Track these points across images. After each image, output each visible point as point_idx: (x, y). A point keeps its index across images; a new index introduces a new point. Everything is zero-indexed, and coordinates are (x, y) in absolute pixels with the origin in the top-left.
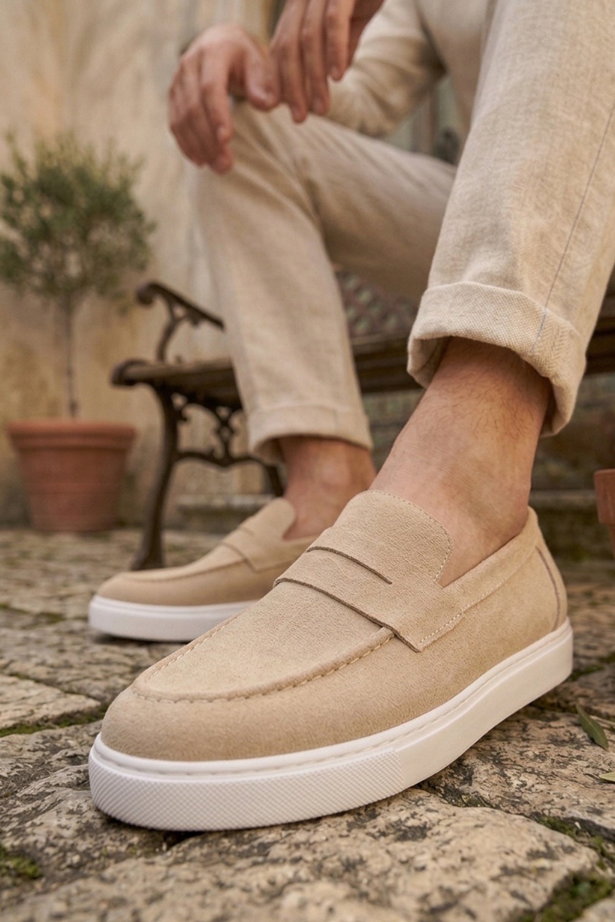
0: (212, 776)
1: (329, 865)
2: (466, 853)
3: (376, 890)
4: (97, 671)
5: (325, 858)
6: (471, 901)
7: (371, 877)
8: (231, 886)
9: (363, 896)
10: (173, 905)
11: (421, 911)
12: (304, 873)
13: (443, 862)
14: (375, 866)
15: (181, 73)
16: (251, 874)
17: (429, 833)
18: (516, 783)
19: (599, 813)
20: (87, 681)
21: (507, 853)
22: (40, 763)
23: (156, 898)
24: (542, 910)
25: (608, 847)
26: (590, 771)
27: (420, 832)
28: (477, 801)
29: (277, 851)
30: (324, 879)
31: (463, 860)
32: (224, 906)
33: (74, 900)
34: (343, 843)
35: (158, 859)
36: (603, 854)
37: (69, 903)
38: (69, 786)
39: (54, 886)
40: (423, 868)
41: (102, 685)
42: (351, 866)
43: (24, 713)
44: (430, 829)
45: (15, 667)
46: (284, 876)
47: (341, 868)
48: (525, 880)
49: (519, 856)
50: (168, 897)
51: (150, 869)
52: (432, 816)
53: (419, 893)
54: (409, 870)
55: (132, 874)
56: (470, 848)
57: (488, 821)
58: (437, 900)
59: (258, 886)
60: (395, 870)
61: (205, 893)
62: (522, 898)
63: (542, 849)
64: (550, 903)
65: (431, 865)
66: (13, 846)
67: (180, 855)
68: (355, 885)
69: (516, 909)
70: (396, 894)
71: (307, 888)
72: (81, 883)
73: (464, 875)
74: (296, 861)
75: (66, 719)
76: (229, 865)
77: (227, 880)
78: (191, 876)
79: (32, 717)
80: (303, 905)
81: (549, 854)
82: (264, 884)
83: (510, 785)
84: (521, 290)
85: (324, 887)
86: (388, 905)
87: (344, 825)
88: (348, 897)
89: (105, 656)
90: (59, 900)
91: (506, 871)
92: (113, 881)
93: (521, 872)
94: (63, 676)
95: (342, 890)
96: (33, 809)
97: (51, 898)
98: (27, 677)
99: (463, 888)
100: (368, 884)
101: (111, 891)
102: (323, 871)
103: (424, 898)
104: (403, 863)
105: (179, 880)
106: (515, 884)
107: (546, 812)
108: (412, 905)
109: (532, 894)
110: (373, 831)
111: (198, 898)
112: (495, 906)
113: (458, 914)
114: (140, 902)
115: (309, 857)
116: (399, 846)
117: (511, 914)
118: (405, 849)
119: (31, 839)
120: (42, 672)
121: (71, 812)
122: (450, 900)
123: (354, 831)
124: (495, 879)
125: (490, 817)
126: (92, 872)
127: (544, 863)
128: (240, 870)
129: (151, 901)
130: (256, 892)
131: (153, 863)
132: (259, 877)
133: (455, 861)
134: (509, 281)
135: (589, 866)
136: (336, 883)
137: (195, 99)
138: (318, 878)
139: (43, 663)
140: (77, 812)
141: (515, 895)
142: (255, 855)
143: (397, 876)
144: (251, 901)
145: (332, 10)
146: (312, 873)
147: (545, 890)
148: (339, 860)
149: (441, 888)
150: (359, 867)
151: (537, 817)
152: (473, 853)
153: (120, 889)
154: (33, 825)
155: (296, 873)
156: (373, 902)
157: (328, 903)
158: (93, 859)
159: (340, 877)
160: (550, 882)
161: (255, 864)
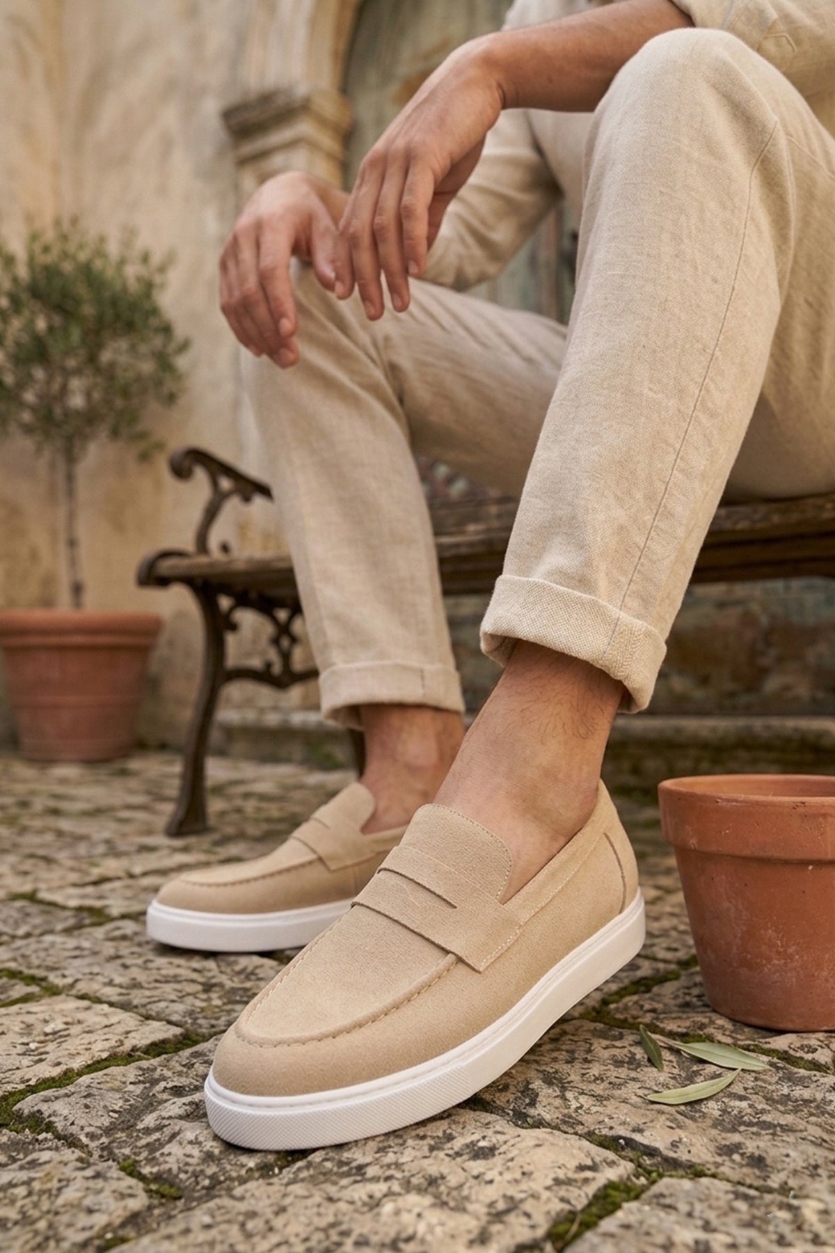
0: (290, 1108)
1: (415, 1181)
2: (526, 1169)
3: (454, 1199)
4: (168, 990)
5: (413, 1176)
6: (528, 1206)
7: (451, 1189)
8: (339, 1200)
9: (444, 1204)
10: (296, 1215)
11: (489, 1214)
12: (396, 1187)
13: (508, 1176)
14: (453, 1181)
15: (235, 244)
16: (353, 1190)
17: (497, 1152)
18: (574, 1104)
19: (640, 1131)
20: (162, 1005)
21: (559, 1168)
22: (144, 1095)
23: (282, 1210)
24: (583, 1211)
25: (645, 1160)
26: (641, 1092)
27: (489, 1152)
28: (539, 1124)
29: (371, 1172)
30: (414, 1192)
31: (524, 1174)
32: (336, 1215)
33: (217, 1213)
34: (427, 1161)
35: (275, 1180)
36: (639, 1166)
37: (213, 1216)
38: (181, 1117)
39: (194, 1204)
40: (491, 1182)
41: (180, 1007)
42: (432, 1182)
43: (113, 1043)
44: (498, 1149)
45: (82, 987)
46: (380, 1191)
47: (425, 1184)
48: (571, 1188)
49: (568, 1169)
50: (290, 1210)
51: (270, 1188)
52: (501, 1138)
53: (488, 1200)
54: (480, 1183)
55: (257, 1193)
56: (529, 1164)
57: (547, 1140)
58: (501, 1206)
59: (360, 1199)
60: (468, 1185)
61: (319, 1206)
62: (568, 1202)
63: (589, 1163)
64: (590, 1205)
65: (498, 1178)
66: (151, 1173)
67: (291, 1176)
68: (437, 1196)
69: (562, 1210)
70: (471, 1203)
71: (400, 1199)
72: (217, 1201)
73: (524, 1186)
74: (388, 1179)
75: (157, 1049)
76: (335, 1183)
77: (336, 1196)
78: (306, 1193)
79: (121, 1048)
80: (397, 1212)
81: (594, 1168)
82: (365, 1198)
83: (568, 1107)
84: (595, 595)
85: (413, 1199)
86: (464, 1210)
87: (426, 1148)
88: (433, 1205)
89: (172, 971)
90: (205, 1213)
91: (558, 1182)
92: (242, 1199)
93: (569, 1182)
94: (137, 997)
95: (427, 1200)
96: (156, 1140)
97: (197, 1212)
98: (99, 1001)
99: (523, 1196)
100: (448, 1194)
101: (242, 1207)
102: (411, 1185)
103: (491, 1205)
104: (476, 1177)
105: (296, 1197)
106: (563, 1192)
107: (597, 1131)
108: (483, 1210)
109: (576, 1199)
110: (451, 1152)
111: (315, 1210)
112: (546, 1208)
113: (517, 1216)
114: (269, 1213)
115: (399, 1175)
116: (472, 1164)
117: (558, 1214)
118: (477, 1166)
119: (166, 1167)
120: (111, 993)
121: (191, 1142)
122: (511, 1205)
123: (435, 1153)
124: (548, 1188)
125: (547, 1136)
126: (223, 1193)
127: (588, 1174)
128: (344, 1187)
129: (277, 1214)
130: (359, 1204)
131: (270, 1184)
132: (360, 1192)
133: (518, 1175)
134: (583, 582)
135: (625, 1176)
136: (423, 1196)
137: (252, 282)
138: (408, 1191)
139: (110, 983)
140: (195, 1142)
141: (562, 1200)
142: (355, 1175)
143: (470, 1188)
144: (356, 1211)
145: (407, 199)
146: (402, 1188)
147: (587, 1195)
148: (423, 1177)
149: (505, 1196)
150: (440, 1181)
151: (590, 1136)
152: (531, 1168)
153: (250, 1204)
154: (162, 1154)
155: (390, 1188)
156: (452, 1209)
157: (416, 1210)
158: (221, 1183)
159: (426, 1190)
160: (591, 1190)
161: (356, 1182)
